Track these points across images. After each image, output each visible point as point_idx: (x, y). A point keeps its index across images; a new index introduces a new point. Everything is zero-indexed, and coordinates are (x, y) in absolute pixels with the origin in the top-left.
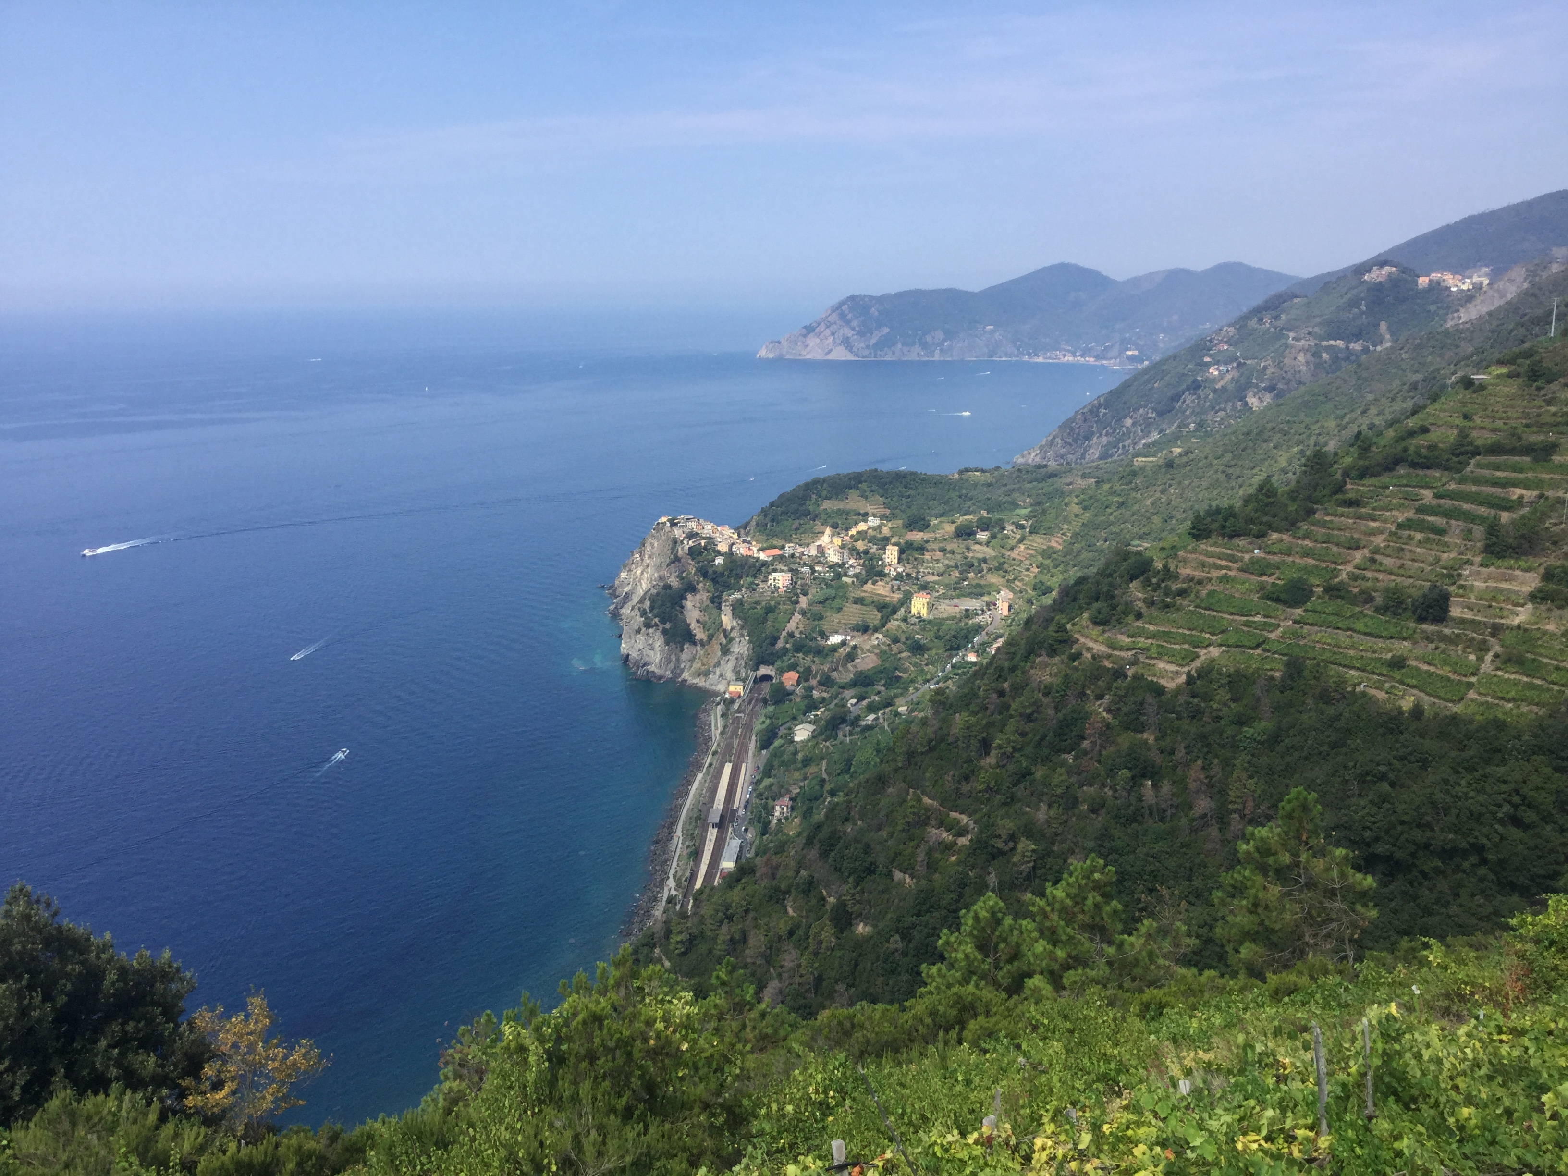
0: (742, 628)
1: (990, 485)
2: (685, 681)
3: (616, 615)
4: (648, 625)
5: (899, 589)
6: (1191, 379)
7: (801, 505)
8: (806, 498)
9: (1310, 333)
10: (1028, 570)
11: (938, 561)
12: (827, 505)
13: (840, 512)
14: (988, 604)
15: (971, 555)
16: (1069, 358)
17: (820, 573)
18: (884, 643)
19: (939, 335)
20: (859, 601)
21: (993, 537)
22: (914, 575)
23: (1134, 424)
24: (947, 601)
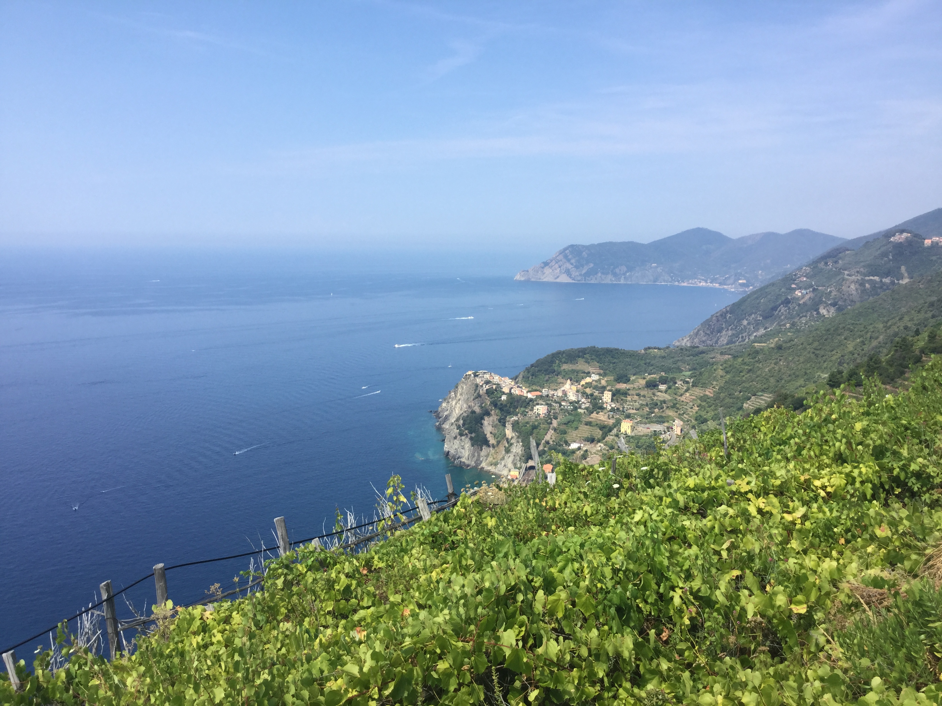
0: (518, 437)
1: (664, 357)
2: (483, 468)
3: (439, 429)
4: (461, 435)
5: (613, 417)
6: (783, 298)
7: (550, 367)
8: (552, 362)
9: (858, 272)
10: (692, 408)
11: (635, 401)
12: (565, 367)
13: (573, 371)
14: (668, 428)
15: (656, 398)
16: (703, 284)
17: (564, 406)
18: (604, 449)
19: (624, 268)
20: (589, 424)
21: (669, 388)
22: (621, 409)
23: (749, 324)
24: (642, 425)
